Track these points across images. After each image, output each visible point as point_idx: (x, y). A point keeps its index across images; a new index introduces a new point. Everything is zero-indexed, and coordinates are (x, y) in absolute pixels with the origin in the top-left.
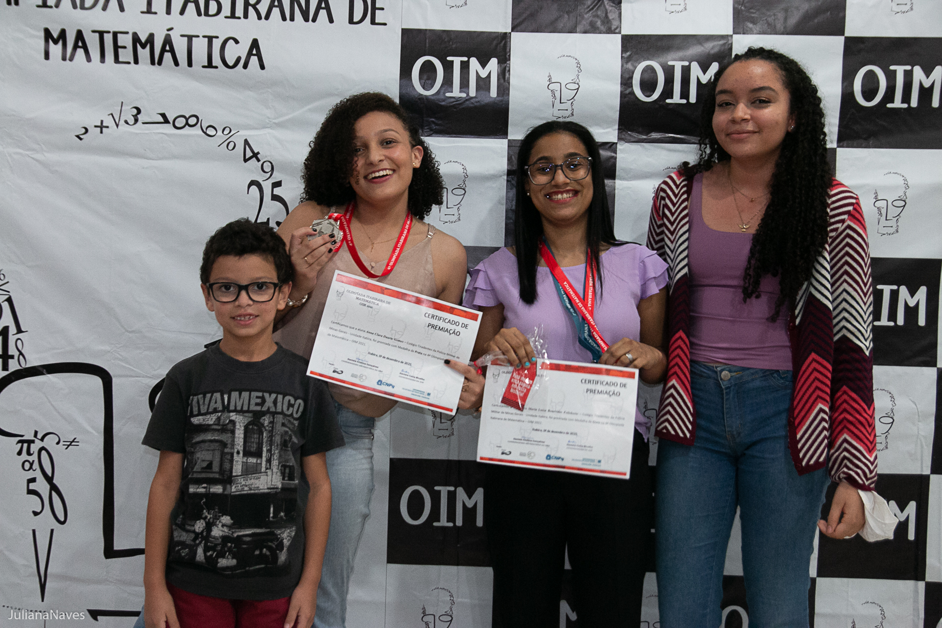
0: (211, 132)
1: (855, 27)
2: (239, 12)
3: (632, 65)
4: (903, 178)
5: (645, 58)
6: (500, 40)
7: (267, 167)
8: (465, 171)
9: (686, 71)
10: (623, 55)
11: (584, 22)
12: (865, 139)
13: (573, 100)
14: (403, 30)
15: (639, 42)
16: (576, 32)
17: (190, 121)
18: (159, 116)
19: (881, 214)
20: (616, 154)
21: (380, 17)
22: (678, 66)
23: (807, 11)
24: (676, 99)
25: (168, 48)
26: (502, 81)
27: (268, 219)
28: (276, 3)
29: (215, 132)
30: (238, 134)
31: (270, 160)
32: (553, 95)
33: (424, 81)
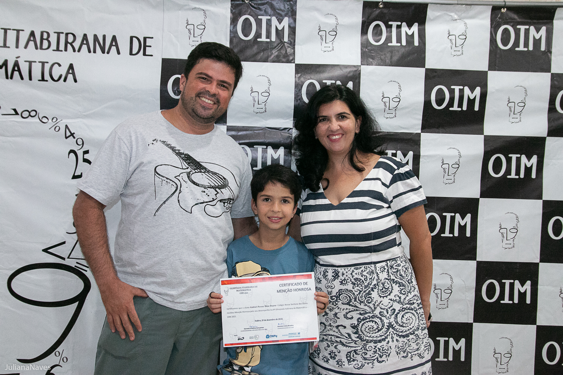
0: (45, 120)
1: (431, 62)
2: (62, 47)
3: (302, 82)
4: (458, 151)
5: (309, 78)
7: (80, 142)
10: (296, 76)
11: (273, 56)
12: (438, 128)
13: (266, 103)
14: (163, 59)
15: (306, 68)
16: (267, 62)
17: (31, 113)
18: (12, 110)
19: (445, 172)
20: (292, 135)
21: (149, 51)
22: (329, 83)
23: (404, 53)
25: (16, 69)
27: (82, 174)
28: (85, 42)
29: (47, 120)
30: (61, 121)
31: (81, 138)
32: (254, 100)
33: (175, 89)
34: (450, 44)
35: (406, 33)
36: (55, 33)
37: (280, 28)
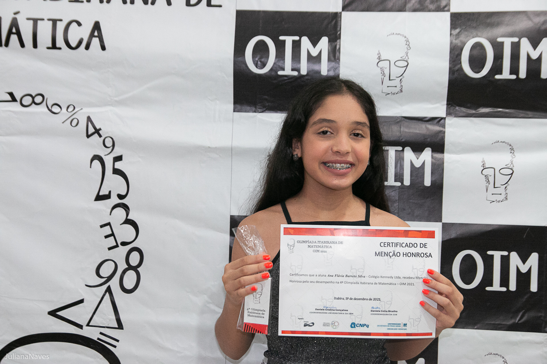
0: (56, 109)
3: (462, 41)
5: (474, 35)
6: (331, 20)
7: (109, 143)
9: (516, 48)
10: (452, 32)
11: (413, 1)
13: (402, 77)
14: (237, 11)
15: (469, 20)
16: (405, 11)
17: (36, 99)
18: (8, 94)
20: (445, 128)
22: (508, 43)
24: (506, 75)
25: (14, 30)
26: (332, 58)
27: (110, 192)
29: (60, 109)
30: (82, 111)
31: (110, 136)
32: (383, 73)
33: (257, 59)
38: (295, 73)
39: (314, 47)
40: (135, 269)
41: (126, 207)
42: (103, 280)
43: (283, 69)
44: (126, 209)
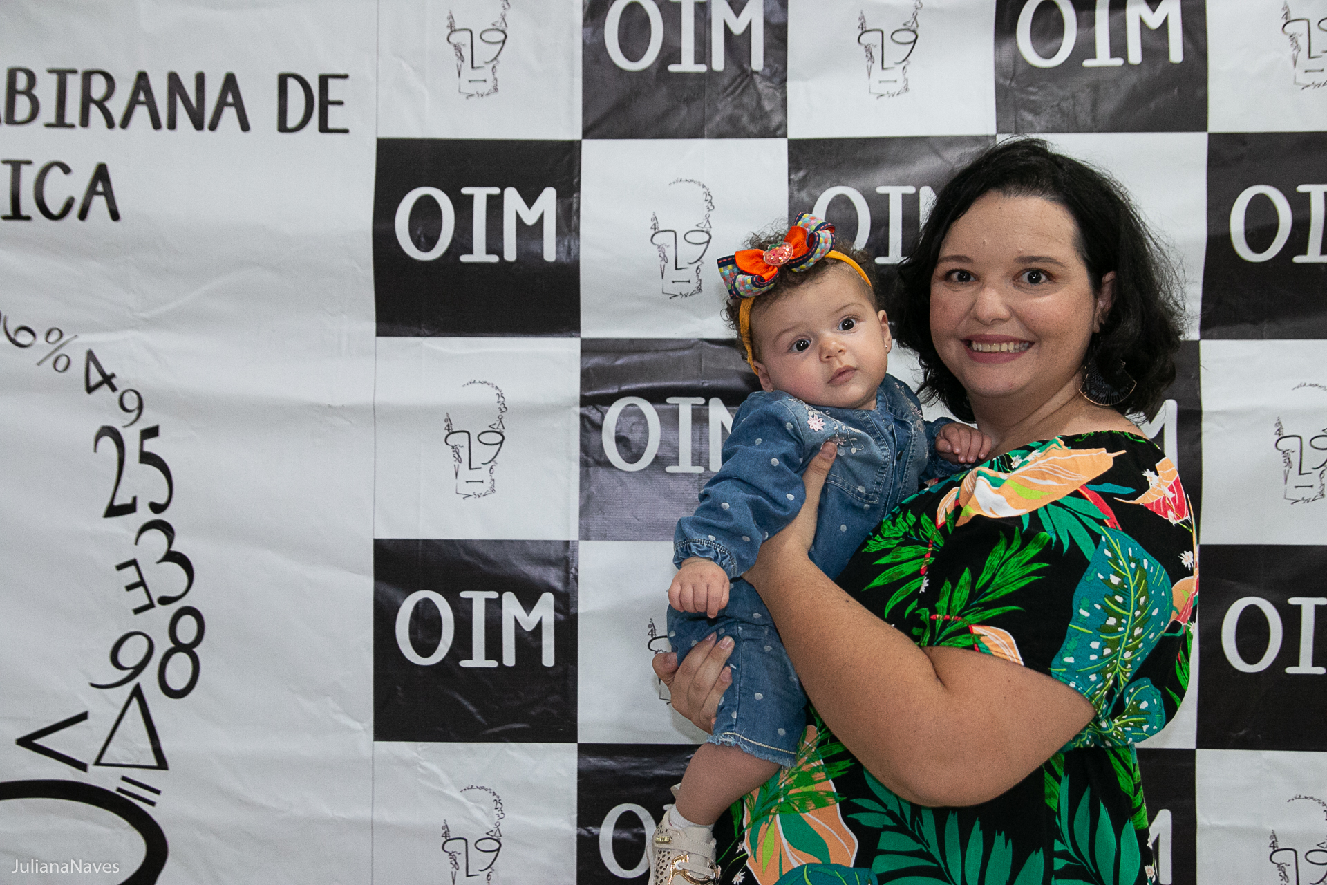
0: (24, 338)
1: (1227, 115)
2: (73, 115)
3: (809, 194)
5: (834, 182)
6: (561, 155)
7: (130, 401)
8: (501, 399)
9: (911, 203)
10: (792, 177)
11: (718, 118)
12: (1254, 322)
13: (699, 263)
14: (379, 140)
15: (822, 152)
16: (702, 137)
19: (1289, 464)
21: (336, 117)
22: (896, 195)
23: (1135, 87)
26: (565, 230)
27: (135, 499)
28: (142, 97)
29: (32, 338)
30: (76, 340)
31: (134, 389)
32: (662, 255)
33: (418, 232)
34: (1290, 51)
35: (1142, 22)
36: (51, 71)
37: (738, 28)
38: (494, 259)
39: (530, 208)
40: (189, 649)
41: (167, 529)
42: (126, 673)
43: (470, 252)
44: (167, 531)
